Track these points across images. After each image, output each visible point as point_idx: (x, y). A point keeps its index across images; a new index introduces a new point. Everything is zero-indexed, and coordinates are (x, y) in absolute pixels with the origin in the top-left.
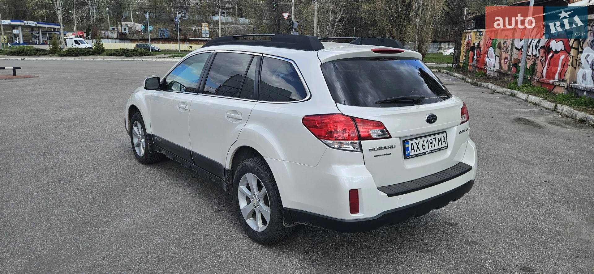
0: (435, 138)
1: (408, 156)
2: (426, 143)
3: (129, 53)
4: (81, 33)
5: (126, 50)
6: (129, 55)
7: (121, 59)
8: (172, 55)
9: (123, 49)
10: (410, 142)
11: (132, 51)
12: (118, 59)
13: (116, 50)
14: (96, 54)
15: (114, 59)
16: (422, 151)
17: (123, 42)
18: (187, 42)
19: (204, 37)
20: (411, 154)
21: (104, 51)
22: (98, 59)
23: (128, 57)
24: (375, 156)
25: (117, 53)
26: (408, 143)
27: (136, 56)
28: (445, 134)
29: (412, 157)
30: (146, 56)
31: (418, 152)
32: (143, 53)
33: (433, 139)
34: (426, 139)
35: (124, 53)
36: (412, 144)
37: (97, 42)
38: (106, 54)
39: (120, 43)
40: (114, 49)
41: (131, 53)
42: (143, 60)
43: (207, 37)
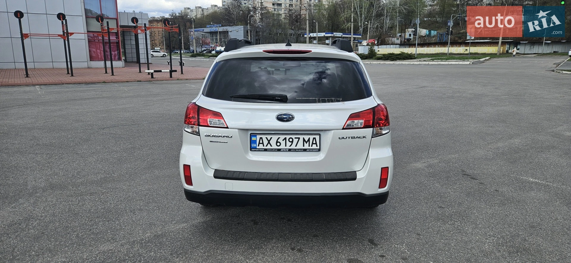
0: (299, 138)
1: (253, 149)
2: (283, 140)
3: (394, 57)
4: (373, 41)
5: (393, 54)
6: (393, 59)
7: (384, 63)
8: (432, 58)
9: (390, 54)
10: (258, 137)
11: (397, 56)
12: (382, 63)
13: (384, 55)
14: (368, 58)
15: (379, 63)
16: (274, 147)
17: (402, 47)
18: (463, 45)
19: (469, 39)
20: (258, 147)
21: (375, 56)
22: (366, 63)
23: (392, 61)
24: (210, 141)
25: (384, 57)
26: (256, 136)
27: (399, 60)
28: (317, 137)
29: (260, 150)
30: (409, 59)
31: (269, 147)
32: (406, 57)
33: (294, 139)
34: (283, 137)
35: (390, 57)
36: (261, 138)
37: (371, 48)
38: (376, 58)
39: (400, 48)
40: (383, 54)
41: (396, 57)
42: (403, 63)
43: (472, 38)
